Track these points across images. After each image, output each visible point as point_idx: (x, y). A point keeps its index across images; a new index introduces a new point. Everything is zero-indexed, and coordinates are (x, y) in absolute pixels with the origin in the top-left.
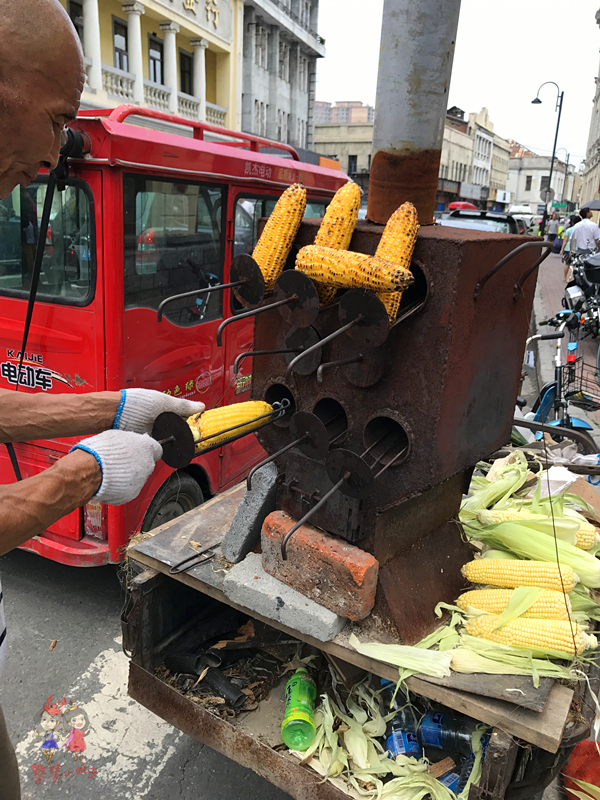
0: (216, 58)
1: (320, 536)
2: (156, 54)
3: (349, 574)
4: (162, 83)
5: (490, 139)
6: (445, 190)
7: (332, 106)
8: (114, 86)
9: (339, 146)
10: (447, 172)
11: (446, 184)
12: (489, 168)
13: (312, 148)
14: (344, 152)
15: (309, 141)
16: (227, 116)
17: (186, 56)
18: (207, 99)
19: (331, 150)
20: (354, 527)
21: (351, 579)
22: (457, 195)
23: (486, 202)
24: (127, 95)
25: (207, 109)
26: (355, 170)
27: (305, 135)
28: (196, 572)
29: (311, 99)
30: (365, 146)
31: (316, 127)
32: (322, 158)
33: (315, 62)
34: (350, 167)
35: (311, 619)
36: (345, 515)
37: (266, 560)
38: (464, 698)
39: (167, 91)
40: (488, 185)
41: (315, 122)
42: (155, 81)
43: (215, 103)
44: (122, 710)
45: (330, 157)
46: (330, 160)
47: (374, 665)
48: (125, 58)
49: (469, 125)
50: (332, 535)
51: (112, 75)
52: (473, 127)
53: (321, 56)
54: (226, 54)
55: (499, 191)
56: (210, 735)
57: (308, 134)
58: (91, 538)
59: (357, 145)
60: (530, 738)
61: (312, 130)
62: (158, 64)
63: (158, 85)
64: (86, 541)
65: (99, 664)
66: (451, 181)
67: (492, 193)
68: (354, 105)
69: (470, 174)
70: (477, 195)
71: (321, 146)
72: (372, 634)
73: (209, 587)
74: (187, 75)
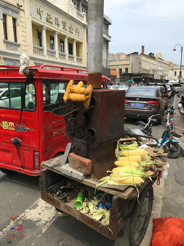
0: (79, 44)
1: (80, 157)
2: (62, 44)
3: (85, 164)
4: (64, 52)
5: (162, 61)
6: (149, 77)
7: (115, 55)
8: (50, 54)
9: (116, 66)
10: (149, 72)
11: (149, 75)
12: (163, 70)
13: (108, 67)
14: (118, 68)
15: (107, 65)
16: (82, 60)
17: (70, 44)
18: (77, 56)
19: (114, 67)
20: (86, 154)
21: (85, 165)
22: (153, 78)
23: (162, 80)
24: (54, 56)
25: (77, 58)
26: (121, 73)
27: (106, 64)
28: (55, 168)
29: (107, 53)
30: (124, 66)
31: (109, 61)
32: (111, 70)
33: (108, 43)
34: (120, 72)
35: (78, 175)
36: (84, 151)
37: (70, 164)
38: (109, 190)
39: (65, 54)
40: (163, 75)
41: (109, 60)
42: (62, 52)
43: (79, 56)
44: (43, 211)
45: (114, 69)
46: (114, 70)
47: (91, 185)
48: (53, 46)
49: (156, 58)
50: (83, 156)
51: (50, 51)
52: (157, 58)
53: (110, 41)
54: (82, 43)
55: (166, 76)
56: (58, 206)
57: (107, 63)
58: (36, 169)
59: (122, 66)
60: (121, 197)
61: (108, 62)
62: (63, 47)
63: (63, 53)
64: (35, 170)
65: (38, 201)
66: (151, 74)
67: (164, 77)
68: (121, 54)
69: (157, 72)
70: (159, 78)
71: (111, 67)
72: (92, 178)
73: (58, 171)
74: (71, 50)
